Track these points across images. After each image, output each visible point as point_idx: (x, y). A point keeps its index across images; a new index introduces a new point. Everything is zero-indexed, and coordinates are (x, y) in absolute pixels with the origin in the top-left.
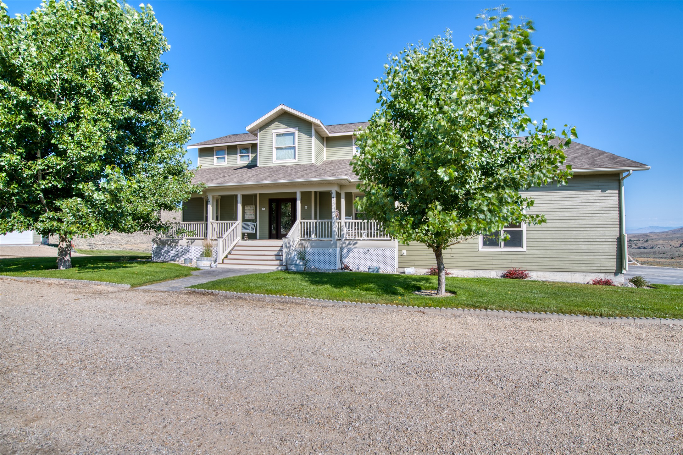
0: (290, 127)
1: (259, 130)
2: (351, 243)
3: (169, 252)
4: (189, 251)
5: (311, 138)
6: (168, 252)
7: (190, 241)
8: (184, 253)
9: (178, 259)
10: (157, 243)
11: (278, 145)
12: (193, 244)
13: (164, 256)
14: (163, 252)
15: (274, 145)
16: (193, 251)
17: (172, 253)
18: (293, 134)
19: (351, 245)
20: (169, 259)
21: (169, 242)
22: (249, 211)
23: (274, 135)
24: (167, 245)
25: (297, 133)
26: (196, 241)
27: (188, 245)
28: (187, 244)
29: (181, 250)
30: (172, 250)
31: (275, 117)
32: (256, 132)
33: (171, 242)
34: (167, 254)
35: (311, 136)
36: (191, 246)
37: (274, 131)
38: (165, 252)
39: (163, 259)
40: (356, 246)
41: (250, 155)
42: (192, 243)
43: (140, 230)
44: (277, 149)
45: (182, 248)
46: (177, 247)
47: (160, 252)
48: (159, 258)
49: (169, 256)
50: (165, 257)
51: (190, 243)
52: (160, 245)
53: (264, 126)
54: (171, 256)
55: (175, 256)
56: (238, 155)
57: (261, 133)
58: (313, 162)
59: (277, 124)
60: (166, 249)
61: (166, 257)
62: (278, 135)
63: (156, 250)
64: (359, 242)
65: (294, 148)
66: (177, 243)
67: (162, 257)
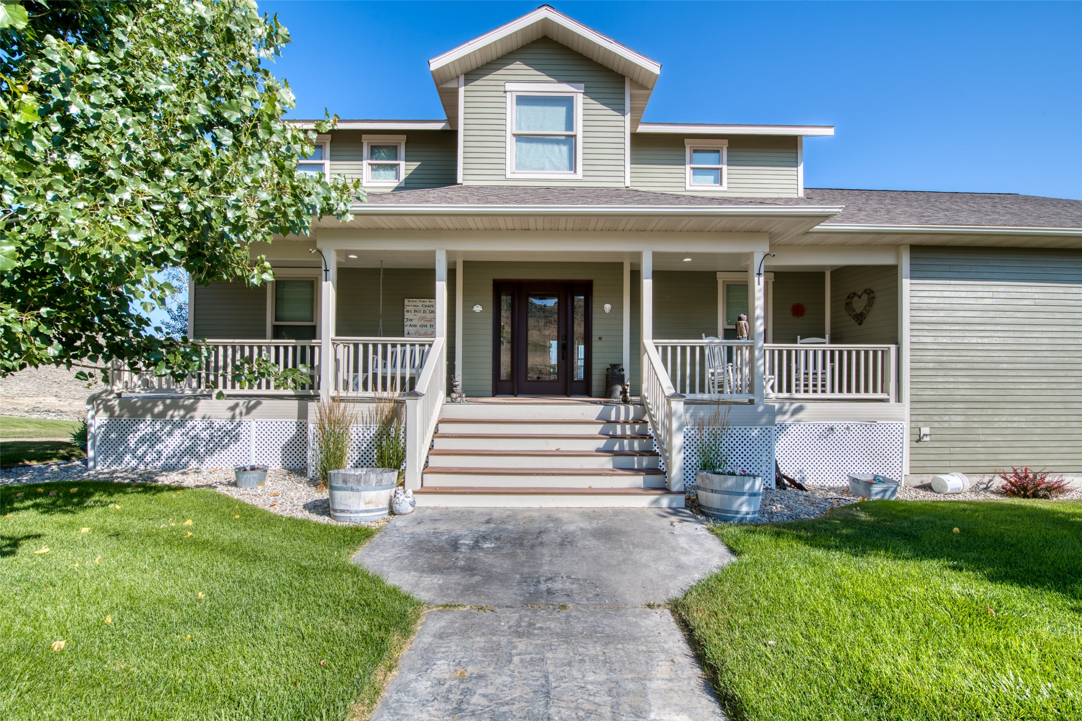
0: (560, 82)
1: (462, 78)
2: (786, 408)
3: (159, 440)
4: (236, 438)
5: (622, 118)
6: (152, 440)
7: (241, 402)
8: (217, 445)
9: (194, 464)
10: (109, 409)
11: (520, 129)
12: (254, 412)
13: (140, 452)
14: (132, 441)
15: (511, 127)
16: (253, 435)
17: (172, 443)
18: (568, 102)
19: (785, 413)
20: (159, 464)
21: (160, 408)
22: (419, 315)
23: (510, 100)
24: (149, 418)
25: (580, 100)
26: (266, 403)
27: (233, 417)
28: (229, 414)
29: (205, 435)
30: (170, 433)
31: (515, 48)
32: (452, 85)
33: (167, 408)
34: (152, 446)
35: (622, 112)
36: (245, 419)
37: (509, 87)
38: (142, 440)
39: (134, 463)
40: (799, 416)
41: (403, 164)
42: (249, 410)
43: (57, 360)
44: (520, 138)
45: (211, 425)
46: (190, 424)
47: (122, 439)
48: (120, 459)
49: (159, 453)
50: (141, 459)
51: (242, 408)
52: (121, 416)
53: (478, 69)
54: (166, 453)
55: (183, 454)
56: (365, 163)
57: (468, 88)
58: (628, 184)
59: (518, 67)
60: (145, 428)
61: (148, 458)
62: (523, 100)
63: (106, 434)
64: (809, 406)
65: (570, 140)
66: (191, 409)
67: (128, 457)
